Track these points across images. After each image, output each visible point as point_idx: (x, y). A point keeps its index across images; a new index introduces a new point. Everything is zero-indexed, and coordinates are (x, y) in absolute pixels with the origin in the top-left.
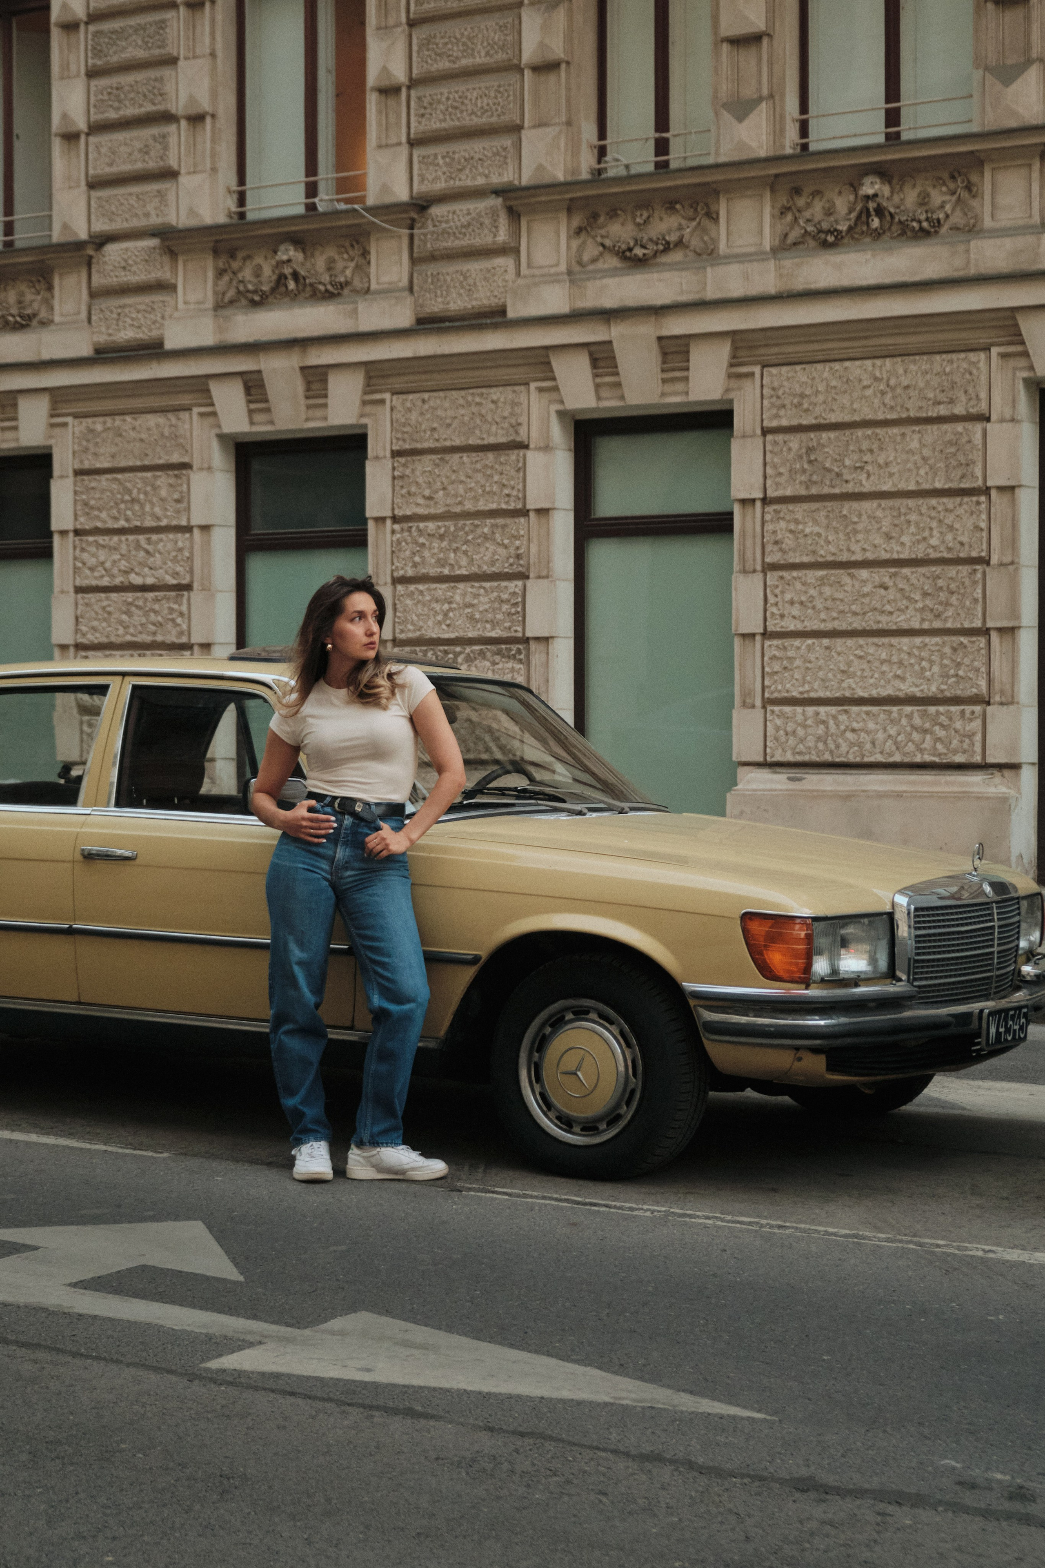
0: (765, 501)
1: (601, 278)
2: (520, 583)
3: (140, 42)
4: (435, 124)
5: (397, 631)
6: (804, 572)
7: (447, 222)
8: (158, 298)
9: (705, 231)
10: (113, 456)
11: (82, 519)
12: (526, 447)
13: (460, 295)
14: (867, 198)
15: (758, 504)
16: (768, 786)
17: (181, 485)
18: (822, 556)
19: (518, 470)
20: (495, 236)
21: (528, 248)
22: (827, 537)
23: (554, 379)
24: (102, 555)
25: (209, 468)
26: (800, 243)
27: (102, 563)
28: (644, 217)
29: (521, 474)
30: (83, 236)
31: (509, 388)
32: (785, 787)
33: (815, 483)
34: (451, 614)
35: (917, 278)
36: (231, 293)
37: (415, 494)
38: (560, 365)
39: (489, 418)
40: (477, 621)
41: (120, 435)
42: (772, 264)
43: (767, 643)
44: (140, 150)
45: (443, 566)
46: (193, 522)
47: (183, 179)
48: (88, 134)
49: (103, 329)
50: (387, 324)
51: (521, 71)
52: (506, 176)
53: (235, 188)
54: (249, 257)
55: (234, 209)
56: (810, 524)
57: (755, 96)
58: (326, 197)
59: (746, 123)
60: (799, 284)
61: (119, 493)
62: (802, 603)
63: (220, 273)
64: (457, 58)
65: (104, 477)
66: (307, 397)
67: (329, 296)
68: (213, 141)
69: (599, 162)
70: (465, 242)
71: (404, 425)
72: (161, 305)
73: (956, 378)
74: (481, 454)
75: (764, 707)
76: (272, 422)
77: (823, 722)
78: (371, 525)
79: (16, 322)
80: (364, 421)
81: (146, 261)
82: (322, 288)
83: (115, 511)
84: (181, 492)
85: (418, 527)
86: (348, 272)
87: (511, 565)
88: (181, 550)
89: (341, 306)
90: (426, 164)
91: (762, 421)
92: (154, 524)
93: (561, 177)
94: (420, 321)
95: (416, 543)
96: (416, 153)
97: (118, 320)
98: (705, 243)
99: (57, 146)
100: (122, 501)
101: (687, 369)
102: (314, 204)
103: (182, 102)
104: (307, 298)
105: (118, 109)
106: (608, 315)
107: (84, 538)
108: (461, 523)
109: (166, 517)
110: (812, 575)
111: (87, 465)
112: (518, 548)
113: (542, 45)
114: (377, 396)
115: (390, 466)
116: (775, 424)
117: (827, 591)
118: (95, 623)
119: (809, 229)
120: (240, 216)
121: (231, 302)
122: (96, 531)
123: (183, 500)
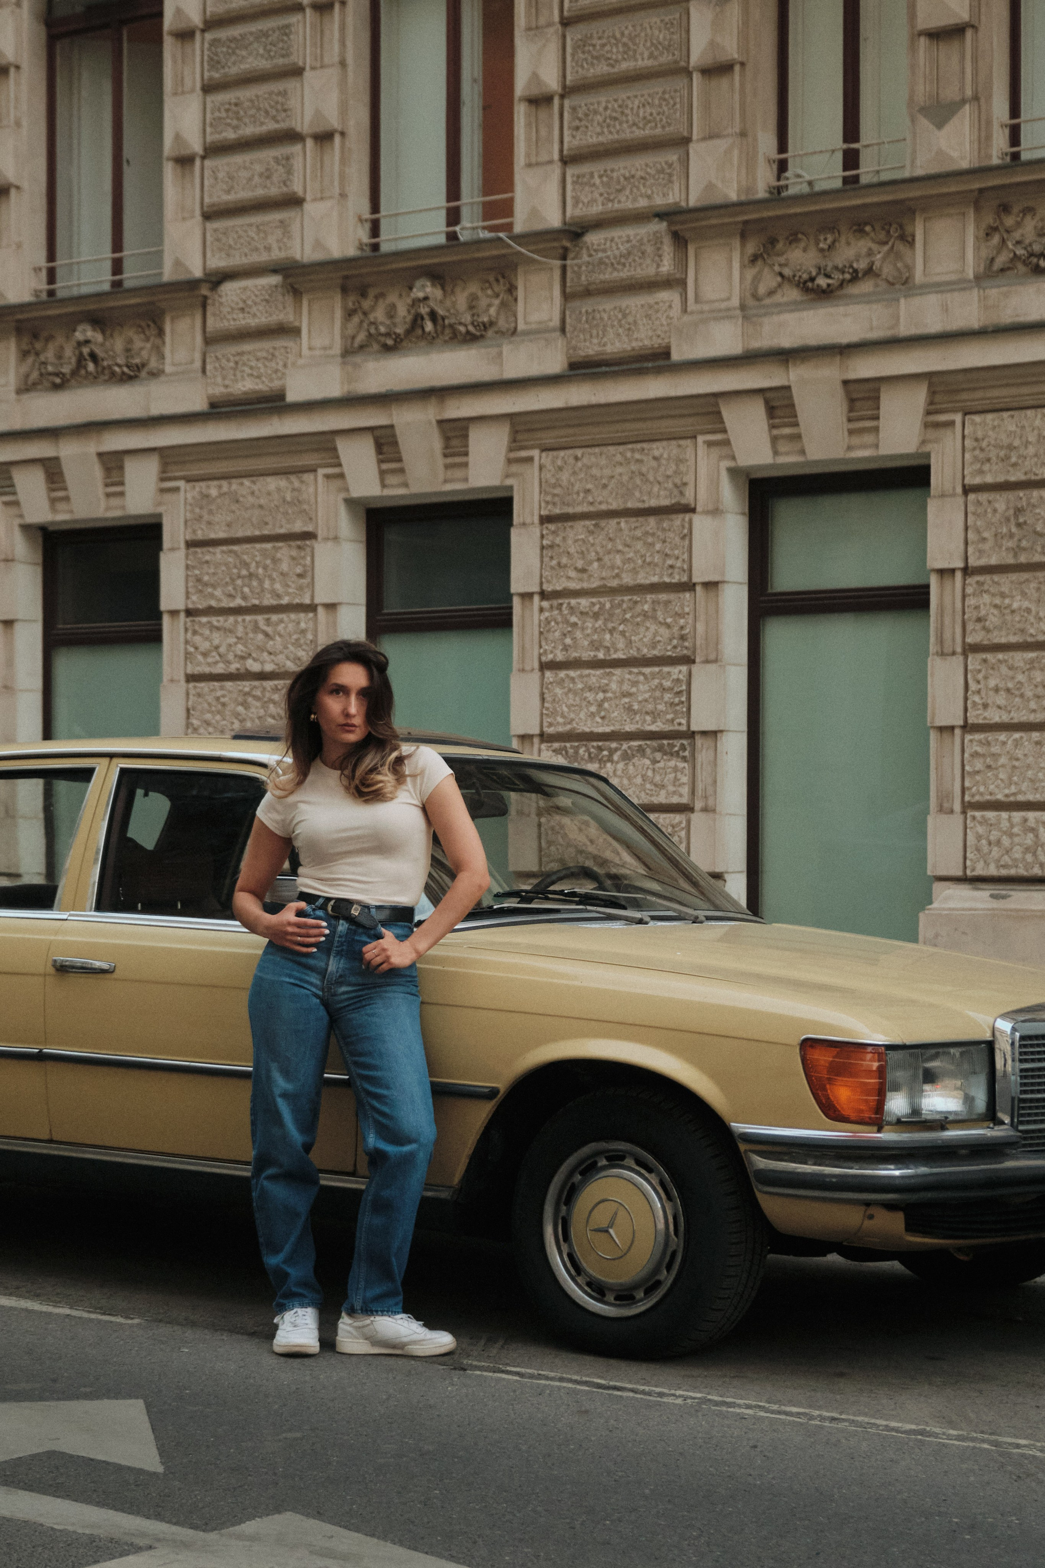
0: (967, 571)
1: (780, 313)
2: (684, 668)
3: (261, 51)
4: (592, 138)
5: (545, 724)
6: (1011, 654)
7: (604, 251)
8: (280, 343)
9: (899, 256)
10: (229, 525)
11: (194, 598)
12: (693, 510)
13: (619, 335)
15: (959, 575)
16: (967, 905)
17: (304, 558)
18: (1032, 635)
19: (683, 538)
20: (658, 266)
21: (696, 280)
22: (1038, 613)
23: (724, 431)
24: (217, 638)
25: (336, 538)
26: (1009, 269)
27: (217, 648)
28: (829, 241)
29: (687, 542)
30: (198, 273)
31: (674, 442)
32: (990, 906)
33: (1024, 549)
34: (606, 705)
36: (361, 337)
37: (565, 566)
38: (730, 414)
39: (651, 478)
40: (635, 713)
41: (237, 501)
42: (975, 292)
43: (968, 737)
44: (261, 175)
45: (597, 649)
46: (317, 601)
47: (307, 206)
48: (203, 158)
49: (219, 380)
50: (535, 370)
51: (689, 74)
52: (672, 197)
53: (367, 215)
54: (382, 295)
55: (366, 239)
56: (1019, 598)
57: (958, 98)
58: (469, 225)
59: (948, 128)
60: (1007, 317)
61: (235, 567)
62: (1008, 690)
63: (349, 314)
64: (616, 61)
65: (218, 550)
66: (445, 456)
67: (471, 338)
68: (344, 161)
69: (779, 179)
70: (624, 274)
71: (554, 486)
72: (282, 350)
74: (641, 519)
75: (964, 812)
76: (406, 485)
77: (1032, 830)
78: (516, 602)
79: (123, 373)
80: (509, 482)
81: (267, 301)
82: (462, 329)
83: (230, 588)
84: (304, 566)
85: (569, 604)
86: (493, 311)
87: (675, 647)
88: (303, 632)
89: (483, 351)
90: (582, 184)
91: (964, 477)
92: (274, 602)
93: (733, 196)
94: (573, 366)
95: (567, 622)
96: (571, 171)
97: (235, 369)
98: (898, 270)
99: (169, 170)
100: (239, 577)
101: (877, 418)
102: (455, 233)
103: (308, 118)
104: (446, 342)
105: (236, 128)
106: (785, 356)
107: (197, 619)
108: (618, 599)
109: (288, 594)
110: (1019, 658)
111: (200, 536)
112: (682, 628)
113: (712, 44)
114: (524, 454)
115: (538, 534)
116: (977, 480)
117: (1038, 676)
118: (208, 716)
119: (1018, 253)
120: (375, 247)
121: (362, 347)
122: (210, 611)
123: (307, 574)
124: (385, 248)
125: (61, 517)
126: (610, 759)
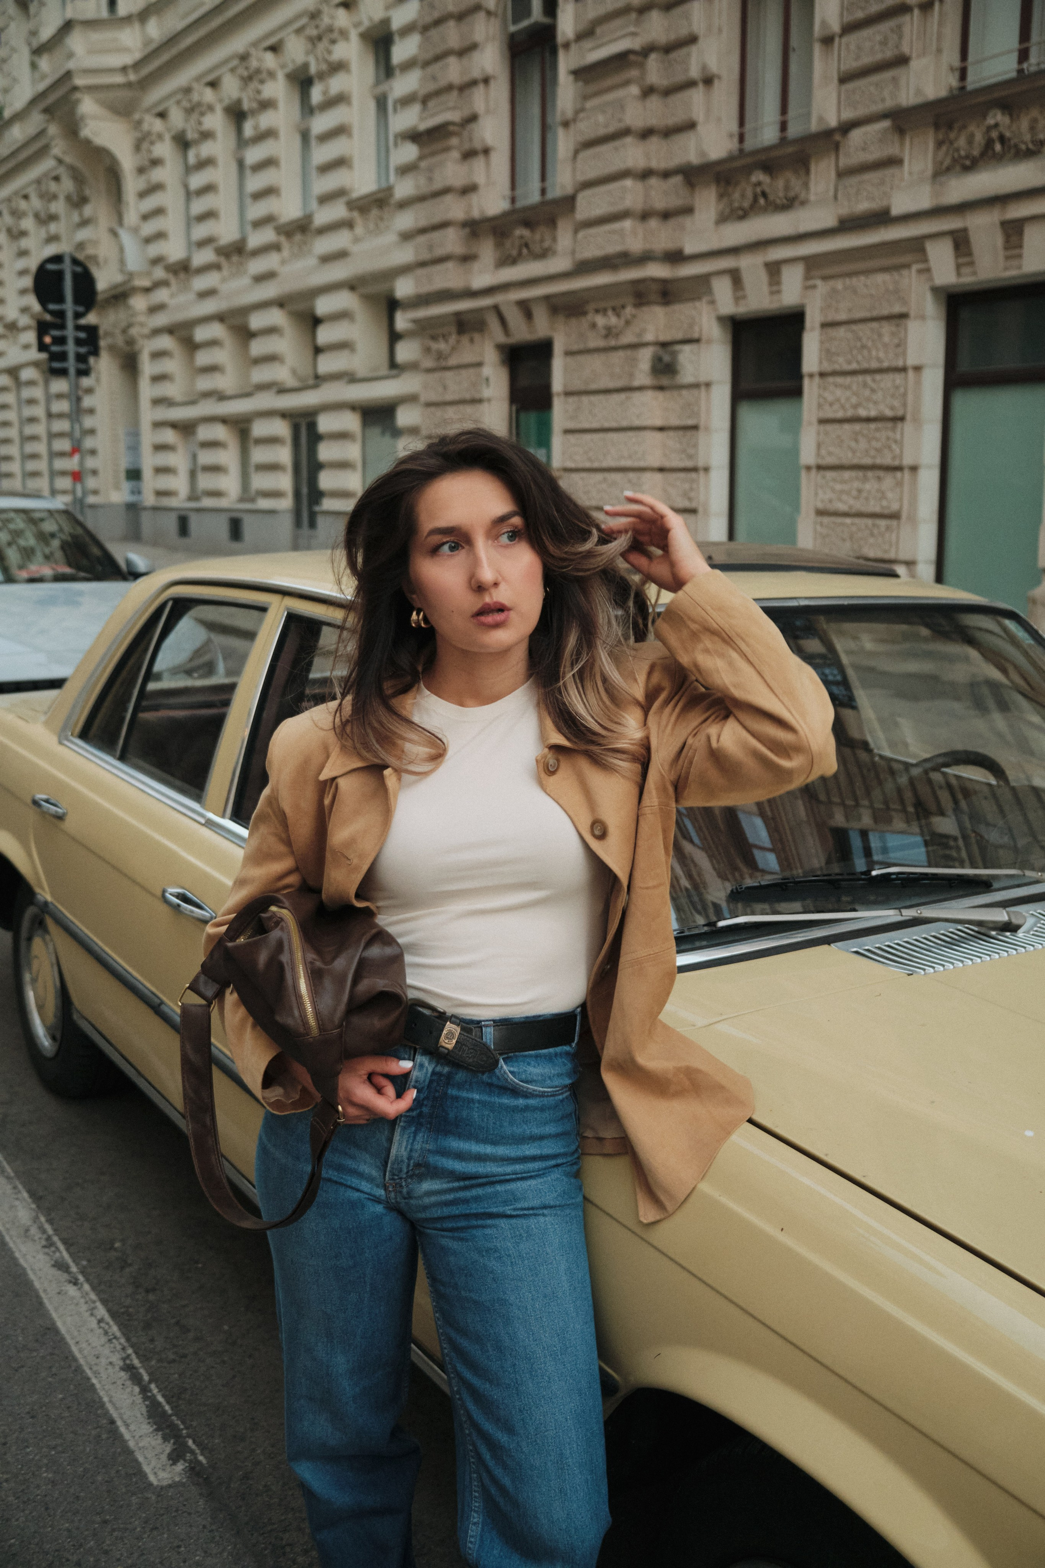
8: (890, 171)
10: (850, 310)
11: (825, 364)
17: (900, 332)
24: (838, 392)
25: (924, 317)
27: (838, 400)
30: (833, 122)
36: (948, 162)
41: (856, 293)
44: (881, 43)
46: (909, 364)
47: (914, 64)
48: (841, 36)
49: (846, 203)
53: (958, 65)
54: (964, 127)
58: (1036, 61)
61: (854, 341)
63: (939, 144)
65: (842, 328)
66: (1006, 249)
67: (1029, 154)
68: (940, 24)
72: (890, 177)
76: (976, 274)
79: (784, 204)
81: (881, 141)
82: (1023, 147)
83: (849, 356)
84: (900, 339)
88: (897, 388)
89: (1039, 163)
92: (878, 366)
97: (857, 194)
99: (817, 48)
100: (855, 347)
102: (1024, 68)
104: (1012, 158)
105: (862, 9)
107: (827, 379)
109: (888, 360)
111: (830, 319)
118: (832, 449)
120: (962, 89)
121: (948, 169)
122: (835, 373)
123: (901, 345)
124: (970, 88)
125: (742, 309)
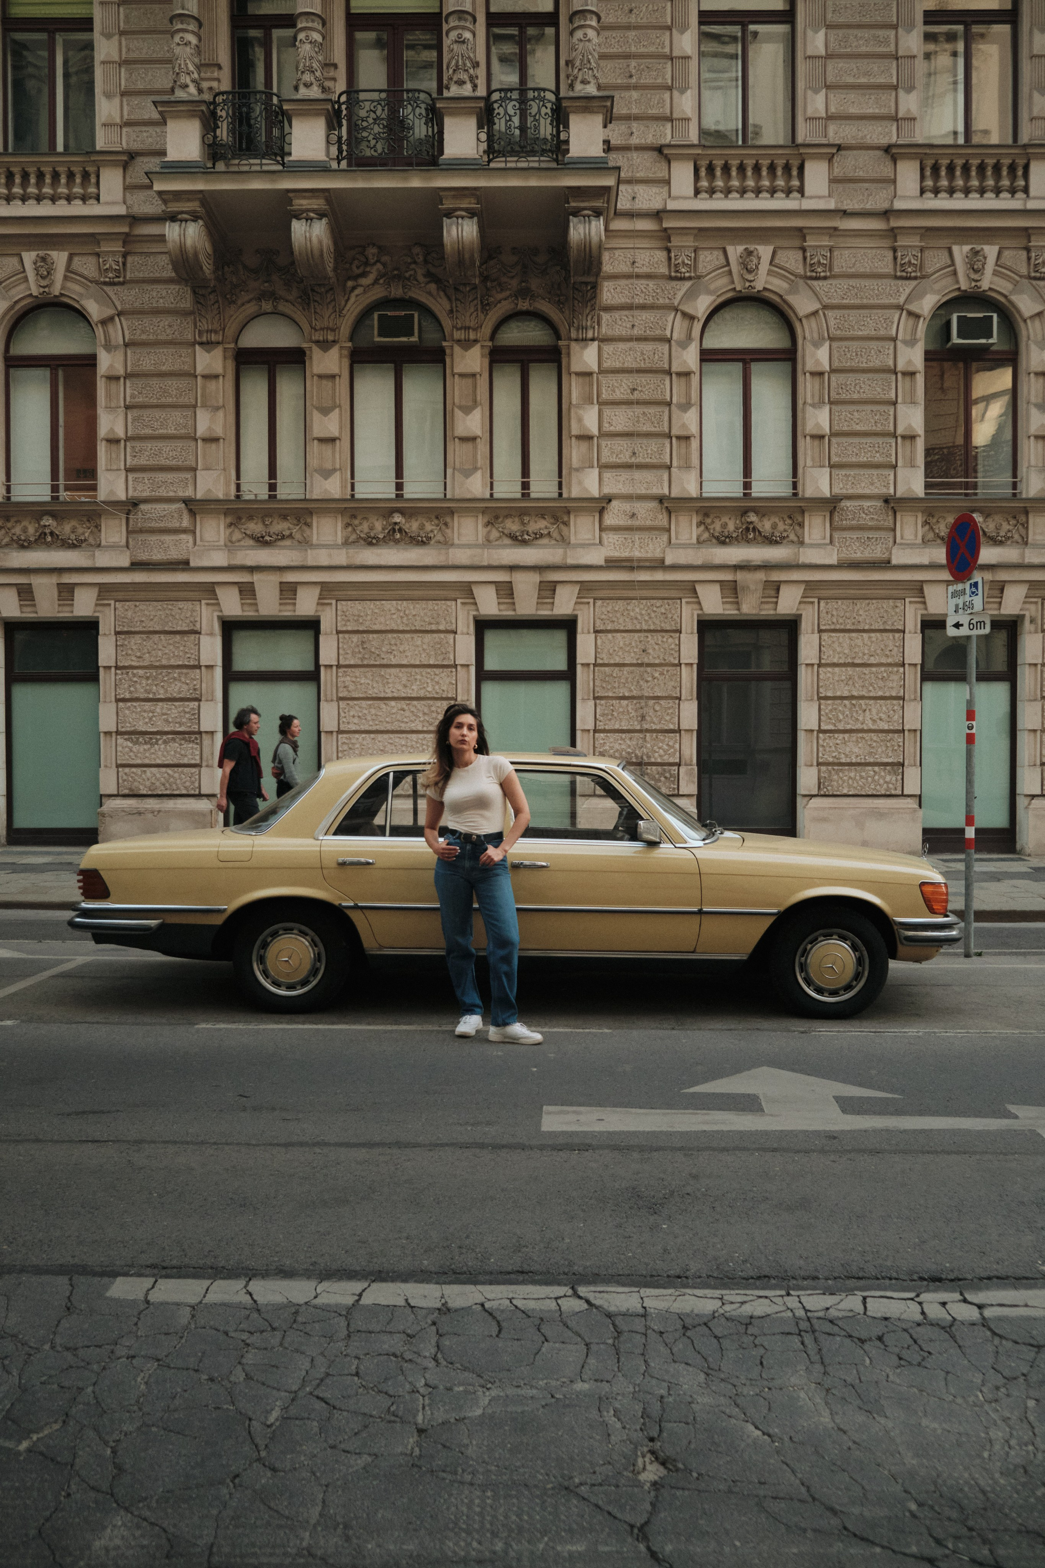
0: (338, 666)
1: (246, 550)
2: (196, 703)
4: (143, 461)
5: (117, 727)
6: (361, 701)
7: (148, 513)
9: (303, 531)
12: (200, 633)
14: (396, 523)
15: (335, 668)
18: (368, 694)
19: (196, 645)
20: (181, 523)
21: (200, 531)
22: (372, 685)
23: (217, 599)
26: (356, 542)
28: (269, 521)
29: (198, 647)
31: (190, 602)
33: (367, 658)
34: (154, 719)
35: (421, 564)
37: (132, 654)
38: (222, 592)
39: (177, 617)
40: (170, 723)
42: (344, 551)
43: (339, 736)
45: (149, 693)
50: (111, 564)
51: (196, 440)
52: (189, 493)
53: (4, 482)
54: (18, 521)
55: (3, 494)
56: (363, 678)
59: (330, 480)
60: (359, 561)
62: (358, 717)
64: (158, 429)
66: (60, 600)
67: (74, 546)
69: (236, 492)
70: (162, 525)
71: (123, 618)
73: (441, 613)
74: (172, 635)
76: (34, 612)
78: (101, 670)
80: (96, 614)
82: (69, 542)
85: (133, 672)
86: (86, 535)
87: (193, 694)
89: (82, 553)
90: (136, 482)
91: (339, 627)
93: (220, 497)
94: (133, 564)
95: (131, 680)
96: (131, 475)
98: (305, 537)
101: (295, 599)
102: (57, 496)
104: (59, 547)
106: (252, 569)
108: (160, 671)
110: (364, 703)
112: (196, 685)
113: (210, 428)
114: (106, 602)
115: (113, 639)
116: (344, 629)
117: (373, 711)
119: (361, 536)
120: (9, 498)
121: (7, 545)
124: (13, 499)
126: (157, 743)
